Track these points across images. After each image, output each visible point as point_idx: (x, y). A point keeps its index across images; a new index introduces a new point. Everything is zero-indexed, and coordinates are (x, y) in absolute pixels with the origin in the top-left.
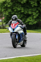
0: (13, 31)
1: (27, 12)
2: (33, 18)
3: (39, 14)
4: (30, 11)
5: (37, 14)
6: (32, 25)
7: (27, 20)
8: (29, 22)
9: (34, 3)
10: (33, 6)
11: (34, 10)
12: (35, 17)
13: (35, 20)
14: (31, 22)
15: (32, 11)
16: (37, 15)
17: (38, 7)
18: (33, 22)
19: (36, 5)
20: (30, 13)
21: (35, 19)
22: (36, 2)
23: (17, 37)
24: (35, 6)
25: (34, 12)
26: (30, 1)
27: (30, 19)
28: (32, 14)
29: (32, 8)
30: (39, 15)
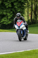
0: (19, 28)
1: (2, 13)
2: (7, 19)
3: (13, 14)
4: (5, 12)
5: (11, 14)
6: (7, 25)
7: (2, 20)
8: (4, 22)
9: (9, 5)
10: (7, 7)
11: (9, 11)
12: (9, 18)
13: (10, 21)
14: (6, 22)
15: (7, 12)
16: (11, 16)
17: (12, 8)
18: (7, 22)
19: (10, 6)
20: (5, 13)
21: (9, 19)
22: (10, 3)
23: (22, 33)
24: (9, 8)
25: (9, 13)
26: (4, 3)
27: (5, 19)
28: (7, 14)
29: (6, 9)
30: (13, 16)
